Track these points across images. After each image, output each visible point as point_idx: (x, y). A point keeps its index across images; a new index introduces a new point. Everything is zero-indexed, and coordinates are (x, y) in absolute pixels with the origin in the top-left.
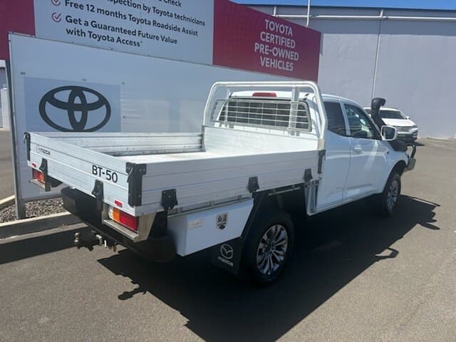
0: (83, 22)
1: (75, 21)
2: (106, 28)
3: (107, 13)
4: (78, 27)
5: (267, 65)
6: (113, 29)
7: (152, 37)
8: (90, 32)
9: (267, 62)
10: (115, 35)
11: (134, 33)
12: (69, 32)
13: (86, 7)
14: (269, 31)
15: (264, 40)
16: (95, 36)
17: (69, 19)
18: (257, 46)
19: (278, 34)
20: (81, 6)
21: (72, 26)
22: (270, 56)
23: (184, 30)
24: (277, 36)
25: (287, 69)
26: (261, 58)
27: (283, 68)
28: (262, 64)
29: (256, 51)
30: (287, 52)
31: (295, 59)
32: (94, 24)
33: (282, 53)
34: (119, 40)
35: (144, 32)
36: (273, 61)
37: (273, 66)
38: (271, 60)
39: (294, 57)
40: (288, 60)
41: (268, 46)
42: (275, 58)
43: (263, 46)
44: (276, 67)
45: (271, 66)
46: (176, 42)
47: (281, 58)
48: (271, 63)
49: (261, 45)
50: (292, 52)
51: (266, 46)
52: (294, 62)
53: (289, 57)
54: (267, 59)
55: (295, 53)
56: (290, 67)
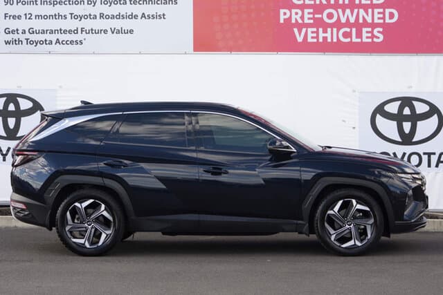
0: (20, 32)
1: (13, 32)
2: (43, 32)
3: (45, 17)
4: (16, 36)
5: (310, 40)
6: (52, 32)
7: (98, 32)
8: (27, 39)
9: (310, 35)
10: (53, 37)
11: (76, 32)
12: (7, 43)
13: (23, 17)
15: (300, 2)
16: (29, 42)
17: (7, 31)
18: (283, 15)
20: (19, 17)
21: (9, 37)
23: (143, 16)
25: (365, 40)
26: (296, 30)
27: (355, 40)
28: (300, 39)
29: (282, 21)
30: (362, 12)
31: (388, 20)
32: (32, 31)
33: (348, 16)
34: (58, 41)
35: (88, 28)
36: (325, 31)
37: (325, 38)
38: (321, 30)
39: (384, 18)
40: (365, 24)
41: (311, 11)
42: (332, 26)
43: (299, 12)
44: (335, 40)
45: (321, 40)
46: (131, 31)
47: (348, 24)
48: (321, 35)
49: (294, 11)
50: (376, 11)
51: (306, 11)
52: (384, 25)
53: (369, 20)
54: (310, 30)
55: (388, 11)
56: (373, 36)
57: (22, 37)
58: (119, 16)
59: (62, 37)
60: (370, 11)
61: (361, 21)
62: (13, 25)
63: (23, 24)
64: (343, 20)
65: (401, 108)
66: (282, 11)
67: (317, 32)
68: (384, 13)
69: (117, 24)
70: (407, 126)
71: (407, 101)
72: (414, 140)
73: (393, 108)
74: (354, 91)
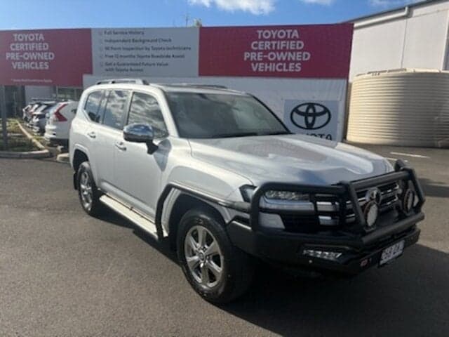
0: (113, 64)
1: (109, 64)
2: (124, 65)
4: (111, 67)
5: (260, 70)
6: (128, 65)
7: (150, 65)
8: (116, 69)
9: (260, 67)
10: (129, 67)
11: (140, 64)
12: (107, 70)
13: (114, 56)
14: (263, 39)
15: (256, 48)
16: (118, 70)
17: (107, 64)
18: (246, 55)
19: (277, 39)
20: (112, 57)
21: (108, 67)
22: (265, 61)
23: (173, 56)
24: (274, 43)
25: (290, 70)
26: (253, 65)
27: (285, 70)
28: (255, 69)
29: (245, 59)
30: (290, 54)
31: (304, 59)
32: (118, 64)
33: (282, 56)
34: (131, 70)
35: (145, 62)
36: (269, 65)
37: (268, 69)
38: (266, 65)
39: (302, 58)
40: (291, 61)
41: (262, 53)
42: (272, 62)
43: (255, 54)
44: (274, 70)
45: (266, 70)
46: (167, 65)
47: (281, 61)
48: (266, 67)
49: (252, 53)
50: (298, 53)
51: (259, 53)
52: (302, 62)
53: (293, 59)
54: (260, 64)
55: (304, 53)
56: (295, 68)
57: (114, 67)
58: (162, 56)
59: (133, 67)
60: (294, 53)
61: (289, 59)
62: (109, 60)
63: (115, 60)
64: (279, 59)
65: (308, 109)
66: (246, 54)
67: (264, 66)
68: (302, 55)
69: (160, 60)
70: (310, 120)
71: (311, 105)
72: (314, 127)
73: (303, 109)
74: (282, 99)
